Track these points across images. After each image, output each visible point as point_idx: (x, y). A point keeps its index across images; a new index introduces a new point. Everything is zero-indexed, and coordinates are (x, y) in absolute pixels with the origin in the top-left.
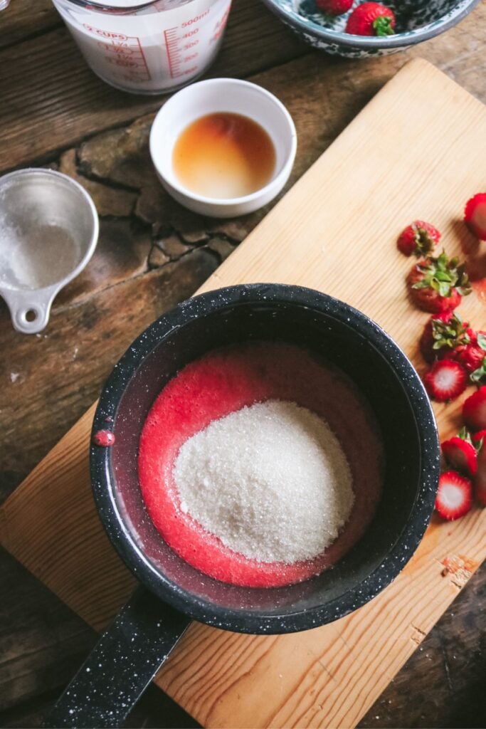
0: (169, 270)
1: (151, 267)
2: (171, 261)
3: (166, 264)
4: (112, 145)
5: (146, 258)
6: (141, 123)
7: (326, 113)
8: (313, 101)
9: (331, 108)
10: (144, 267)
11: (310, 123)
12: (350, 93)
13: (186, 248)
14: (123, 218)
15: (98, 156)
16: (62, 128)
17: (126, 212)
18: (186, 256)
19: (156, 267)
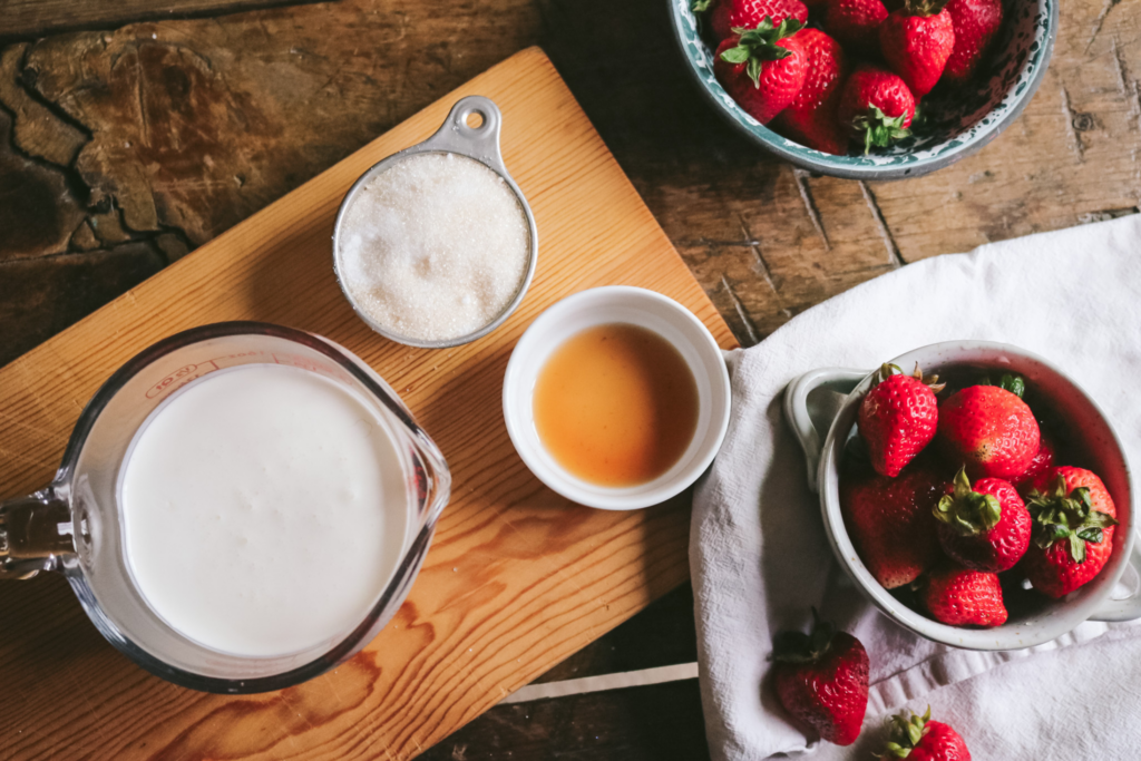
0: (94, 260)
1: (72, 248)
2: (101, 247)
3: (93, 249)
4: (78, 54)
5: (70, 234)
6: (129, 32)
7: (393, 92)
8: (383, 66)
9: (404, 86)
10: (63, 246)
11: (365, 100)
12: (441, 69)
13: (127, 237)
14: (57, 167)
15: (51, 66)
16: (16, 8)
17: (64, 160)
18: (124, 246)
19: (80, 250)
